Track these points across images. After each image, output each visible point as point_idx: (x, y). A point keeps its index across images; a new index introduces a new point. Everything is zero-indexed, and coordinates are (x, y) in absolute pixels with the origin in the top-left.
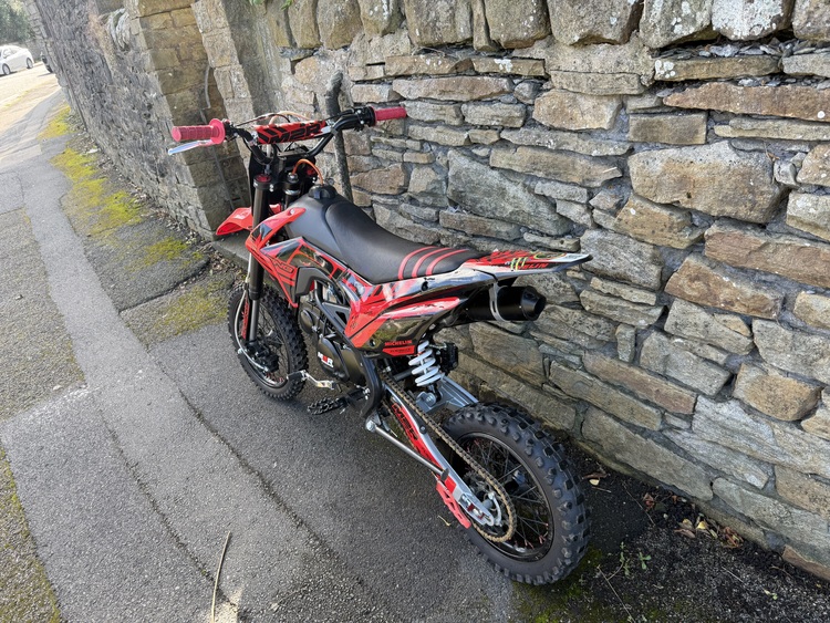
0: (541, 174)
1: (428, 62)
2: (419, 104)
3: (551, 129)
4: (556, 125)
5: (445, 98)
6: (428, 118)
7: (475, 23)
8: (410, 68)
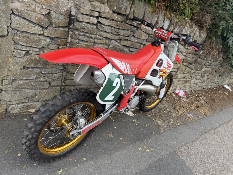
0: (132, 47)
1: (117, 17)
2: (107, 27)
3: (137, 38)
4: (138, 37)
5: (116, 27)
6: (108, 31)
7: (131, 12)
8: (110, 17)
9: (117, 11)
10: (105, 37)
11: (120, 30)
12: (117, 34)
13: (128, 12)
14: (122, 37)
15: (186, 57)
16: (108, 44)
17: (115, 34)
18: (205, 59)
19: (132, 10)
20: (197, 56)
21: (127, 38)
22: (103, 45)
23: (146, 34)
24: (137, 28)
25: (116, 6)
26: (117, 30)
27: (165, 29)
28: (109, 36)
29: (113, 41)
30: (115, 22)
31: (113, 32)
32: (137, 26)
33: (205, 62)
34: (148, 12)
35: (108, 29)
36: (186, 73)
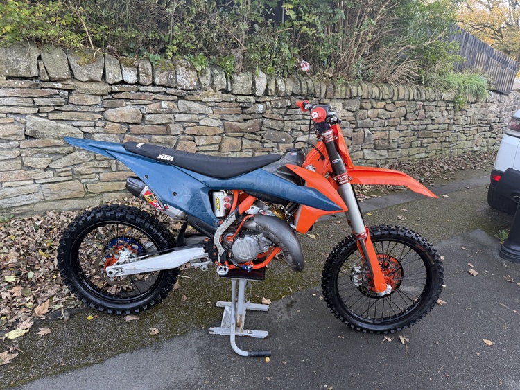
9: (13, 74)
10: (11, 113)
11: (35, 99)
12: (30, 105)
13: (35, 73)
14: (45, 109)
15: (226, 122)
16: (22, 122)
17: (29, 107)
18: (286, 118)
19: (42, 68)
20: (257, 115)
21: (57, 108)
22: (12, 125)
23: (93, 96)
24: (69, 91)
25: (8, 69)
26: (30, 100)
27: (129, 82)
28: (16, 110)
29: (28, 116)
30: (17, 90)
31: (23, 104)
32: (64, 88)
33: (289, 124)
34: (76, 65)
35: (12, 102)
36: (251, 150)
